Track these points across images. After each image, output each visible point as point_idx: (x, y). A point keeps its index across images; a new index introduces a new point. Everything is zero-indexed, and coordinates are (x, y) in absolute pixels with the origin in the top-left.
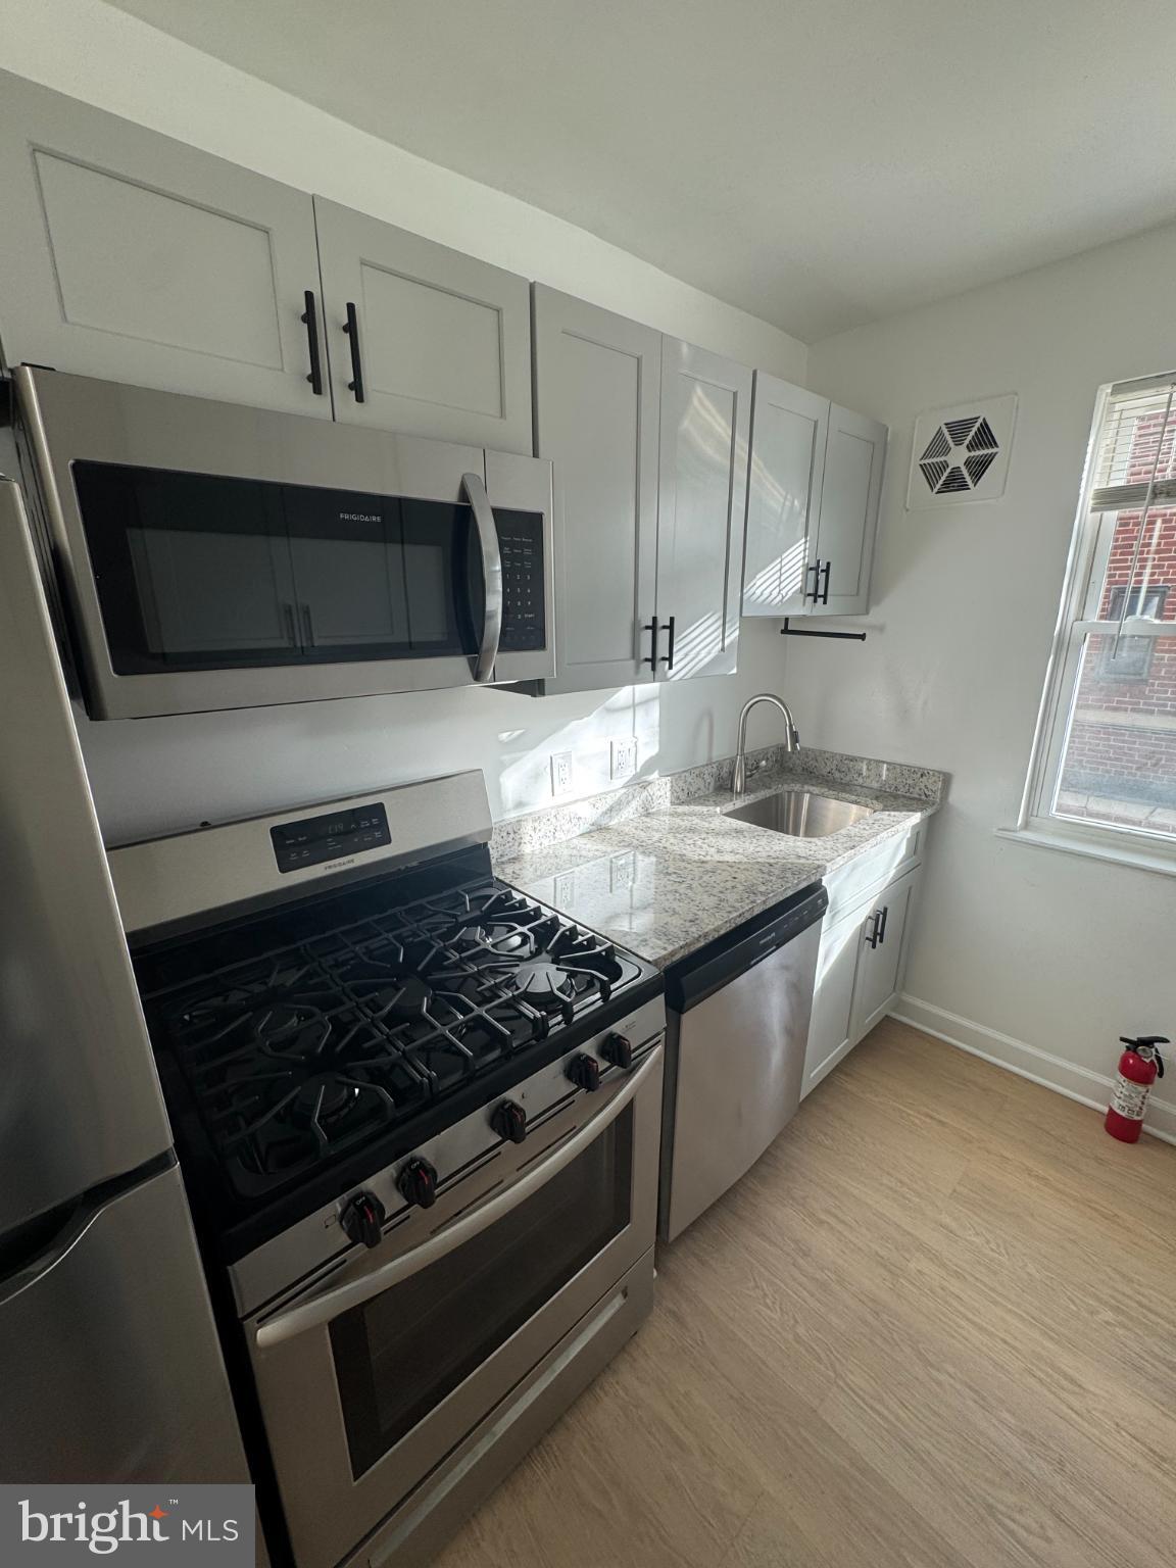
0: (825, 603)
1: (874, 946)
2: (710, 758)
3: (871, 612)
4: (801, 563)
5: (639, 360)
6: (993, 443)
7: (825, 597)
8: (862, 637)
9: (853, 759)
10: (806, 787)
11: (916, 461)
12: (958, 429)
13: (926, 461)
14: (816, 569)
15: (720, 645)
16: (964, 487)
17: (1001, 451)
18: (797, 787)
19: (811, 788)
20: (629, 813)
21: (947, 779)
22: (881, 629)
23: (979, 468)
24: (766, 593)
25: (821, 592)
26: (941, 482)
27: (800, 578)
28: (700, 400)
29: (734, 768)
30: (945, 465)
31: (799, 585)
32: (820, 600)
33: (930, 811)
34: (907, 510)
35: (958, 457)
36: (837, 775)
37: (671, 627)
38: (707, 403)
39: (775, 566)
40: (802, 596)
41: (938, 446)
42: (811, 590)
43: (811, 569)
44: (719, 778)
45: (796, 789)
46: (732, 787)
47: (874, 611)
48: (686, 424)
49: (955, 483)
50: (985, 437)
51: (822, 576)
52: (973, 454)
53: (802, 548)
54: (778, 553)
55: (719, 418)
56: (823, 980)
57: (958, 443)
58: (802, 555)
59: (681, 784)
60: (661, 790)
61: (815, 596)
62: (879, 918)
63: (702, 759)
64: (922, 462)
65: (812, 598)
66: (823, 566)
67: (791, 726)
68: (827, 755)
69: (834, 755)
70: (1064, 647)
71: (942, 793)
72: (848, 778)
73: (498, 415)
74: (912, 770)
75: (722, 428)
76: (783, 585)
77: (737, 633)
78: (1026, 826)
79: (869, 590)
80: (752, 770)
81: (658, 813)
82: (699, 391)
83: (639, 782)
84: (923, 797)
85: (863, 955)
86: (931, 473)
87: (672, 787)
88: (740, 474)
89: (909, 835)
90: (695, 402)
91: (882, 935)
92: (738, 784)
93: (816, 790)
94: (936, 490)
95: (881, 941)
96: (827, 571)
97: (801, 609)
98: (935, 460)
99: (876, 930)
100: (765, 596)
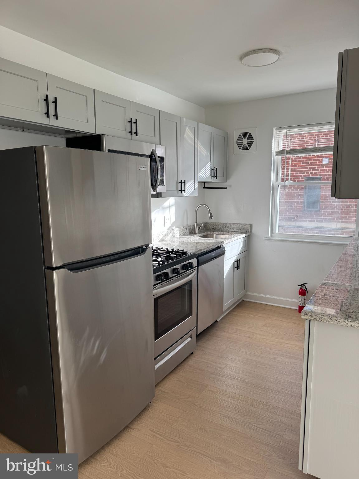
0: (216, 178)
1: (237, 270)
2: (187, 224)
3: (228, 182)
4: (210, 168)
5: (177, 123)
6: (252, 139)
7: (216, 177)
8: (226, 188)
9: (226, 224)
10: (214, 232)
11: (235, 142)
12: (245, 134)
13: (238, 142)
14: (214, 169)
15: (194, 189)
16: (247, 149)
17: (255, 140)
18: (212, 233)
19: (216, 232)
20: (169, 237)
21: (251, 226)
22: (230, 186)
23: (250, 144)
24: (203, 175)
25: (215, 176)
26: (242, 147)
27: (210, 172)
28: (188, 130)
29: (195, 227)
30: (242, 143)
31: (210, 174)
32: (215, 178)
33: (247, 235)
34: (234, 154)
35: (245, 141)
36: (222, 229)
37: (185, 183)
38: (189, 131)
39: (204, 169)
40: (211, 176)
41: (240, 138)
42: (213, 175)
43: (212, 170)
44: (190, 230)
45: (211, 233)
46: (194, 232)
47: (228, 181)
48: (185, 135)
49: (245, 148)
50: (250, 137)
51: (215, 171)
52: (248, 141)
53: (210, 164)
54: (205, 165)
55: (191, 134)
56: (226, 275)
57: (245, 138)
58: (210, 166)
59: (181, 230)
60: (177, 231)
61: (214, 177)
62: (238, 261)
63: (185, 224)
64: (237, 142)
65: (213, 177)
66: (215, 169)
67: (210, 212)
68: (219, 224)
69: (221, 224)
70: (274, 189)
71: (250, 230)
72: (226, 229)
73: (154, 136)
74: (243, 224)
75: (192, 136)
76: (206, 174)
77: (197, 186)
78: (271, 236)
79: (226, 176)
80: (200, 227)
81: (176, 238)
82: (187, 128)
83: (171, 229)
84: (246, 232)
85: (235, 272)
86: (239, 145)
87: (179, 231)
88: (196, 146)
89: (243, 240)
90: (187, 131)
91: (239, 267)
92: (196, 232)
93: (217, 233)
94: (241, 149)
95: (239, 269)
96: (216, 170)
97: (211, 180)
98: (240, 142)
99: (237, 265)
100: (203, 176)
